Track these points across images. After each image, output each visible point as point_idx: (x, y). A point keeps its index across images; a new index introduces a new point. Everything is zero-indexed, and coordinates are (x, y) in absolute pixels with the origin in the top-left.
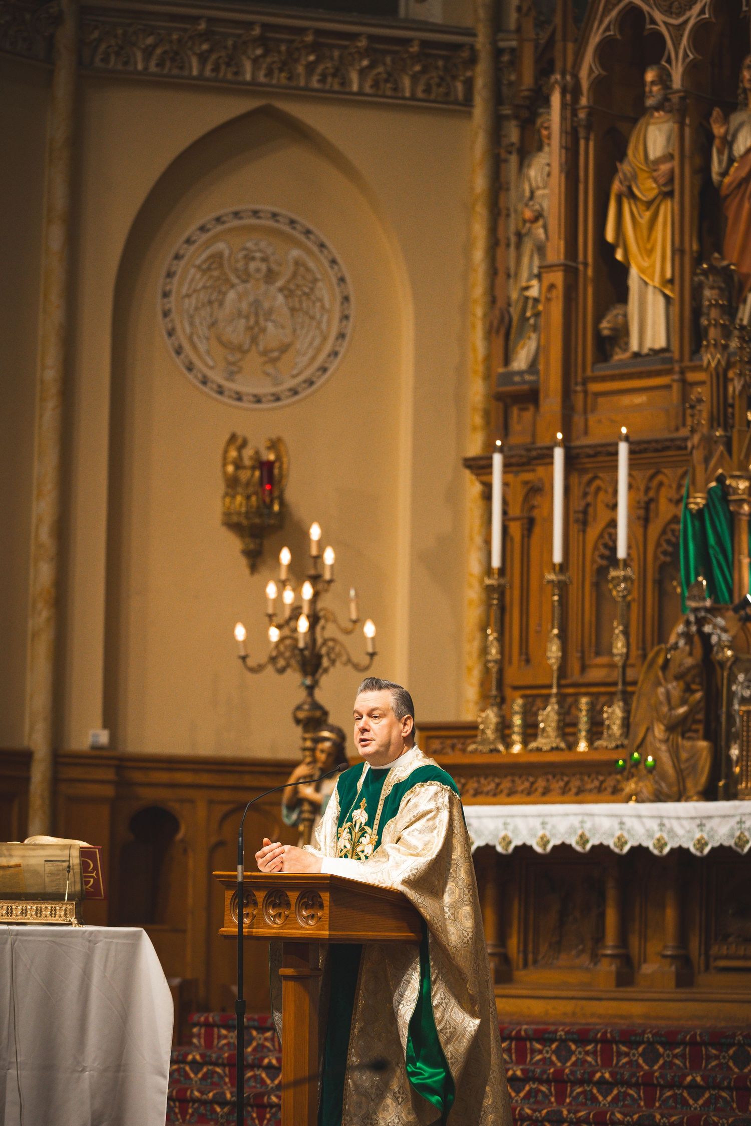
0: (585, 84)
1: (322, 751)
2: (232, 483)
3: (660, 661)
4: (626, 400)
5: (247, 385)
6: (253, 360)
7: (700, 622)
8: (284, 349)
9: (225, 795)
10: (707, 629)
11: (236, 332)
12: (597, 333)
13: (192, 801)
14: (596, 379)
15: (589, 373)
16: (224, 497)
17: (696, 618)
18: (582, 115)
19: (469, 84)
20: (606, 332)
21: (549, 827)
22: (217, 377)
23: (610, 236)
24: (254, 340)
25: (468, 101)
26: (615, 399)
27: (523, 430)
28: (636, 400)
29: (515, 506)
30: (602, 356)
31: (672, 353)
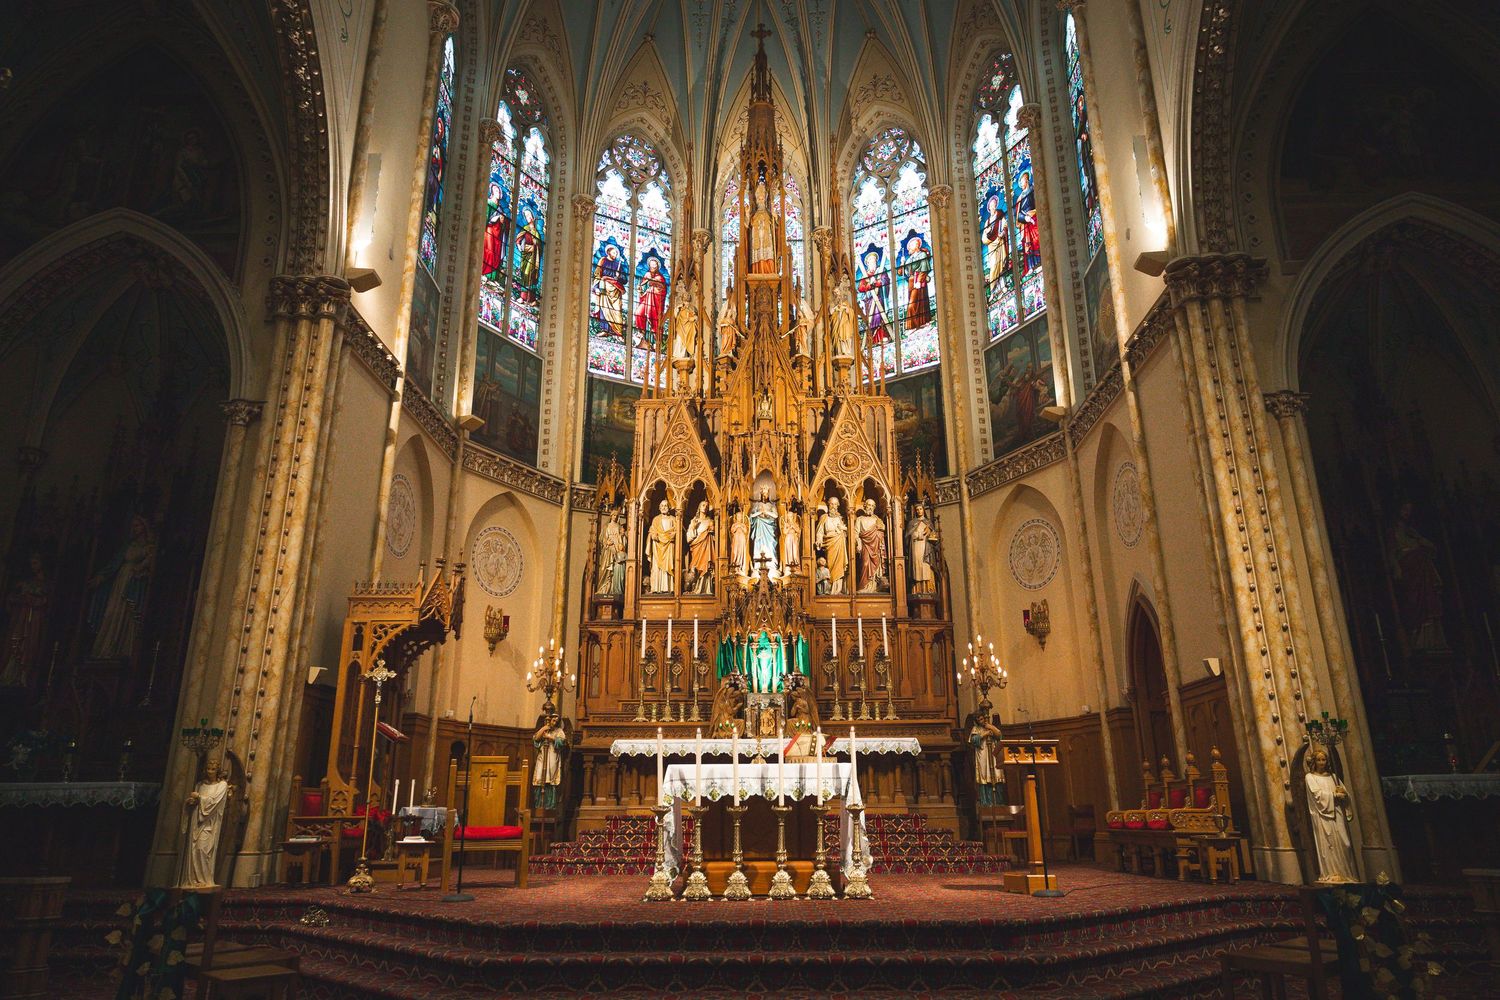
0: (642, 503)
1: (555, 721)
2: (489, 624)
3: (724, 693)
4: (654, 607)
5: (495, 588)
6: (496, 580)
8: (504, 577)
9: (480, 738)
11: (492, 569)
14: (642, 600)
15: (640, 597)
16: (485, 628)
18: (641, 512)
19: (562, 497)
20: (646, 585)
22: (486, 584)
23: (647, 552)
24: (497, 573)
25: (562, 503)
26: (650, 606)
27: (606, 614)
28: (658, 607)
29: (604, 639)
30: (643, 592)
31: (673, 593)
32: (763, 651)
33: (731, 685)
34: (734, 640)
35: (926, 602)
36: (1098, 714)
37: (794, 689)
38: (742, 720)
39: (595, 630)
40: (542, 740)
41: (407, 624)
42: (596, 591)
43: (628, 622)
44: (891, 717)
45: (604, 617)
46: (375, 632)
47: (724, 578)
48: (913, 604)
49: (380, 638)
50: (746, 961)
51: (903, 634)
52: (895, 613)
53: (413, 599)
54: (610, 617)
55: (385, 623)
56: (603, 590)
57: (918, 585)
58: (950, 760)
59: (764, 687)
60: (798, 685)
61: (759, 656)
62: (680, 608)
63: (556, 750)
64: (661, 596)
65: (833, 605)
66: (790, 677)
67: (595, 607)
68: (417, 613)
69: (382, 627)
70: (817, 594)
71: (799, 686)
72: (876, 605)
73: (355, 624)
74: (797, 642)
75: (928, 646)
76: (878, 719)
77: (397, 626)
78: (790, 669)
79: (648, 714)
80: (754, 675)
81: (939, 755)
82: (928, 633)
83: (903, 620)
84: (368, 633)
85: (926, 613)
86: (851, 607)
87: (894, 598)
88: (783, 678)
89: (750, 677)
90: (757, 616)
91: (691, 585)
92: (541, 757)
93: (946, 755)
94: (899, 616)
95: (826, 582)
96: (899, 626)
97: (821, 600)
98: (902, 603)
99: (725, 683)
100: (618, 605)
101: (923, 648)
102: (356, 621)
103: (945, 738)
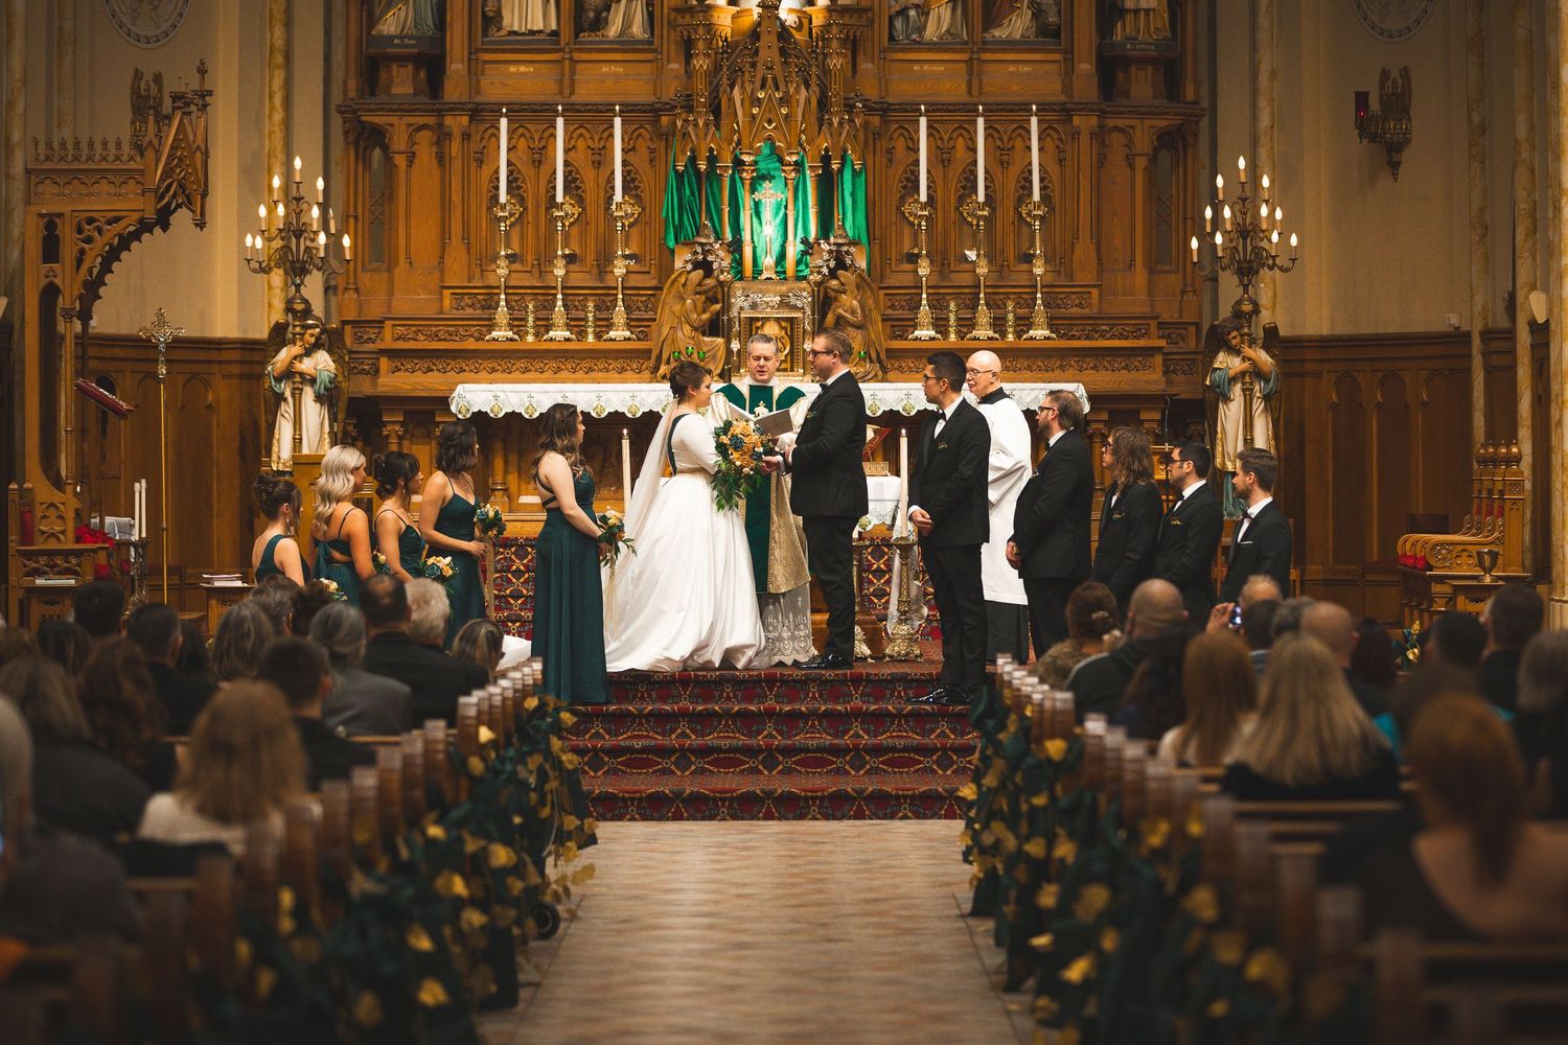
1: (312, 335)
3: (683, 280)
4: (512, 69)
5: (142, 29)
7: (705, 253)
9: (139, 366)
10: (710, 258)
12: (484, 13)
13: (122, 372)
14: (485, 51)
15: (479, 45)
17: (703, 249)
20: (491, 14)
21: (638, 399)
26: (503, 67)
27: (402, 83)
28: (523, 69)
29: (399, 142)
30: (485, 33)
31: (555, 33)
32: (766, 184)
33: (697, 265)
34: (703, 167)
35: (1142, 61)
36: (1468, 335)
37: (833, 274)
38: (720, 340)
39: (376, 120)
40: (288, 374)
41: (136, 216)
42: (372, 24)
43: (456, 108)
44: (1039, 333)
45: (394, 91)
46: (80, 230)
47: (677, 10)
48: (1111, 68)
49: (89, 240)
50: (759, 709)
51: (1085, 138)
52: (1067, 88)
53: (142, 172)
54: (410, 90)
55: (95, 215)
56: (389, 25)
57: (1129, 18)
58: (1160, 423)
59: (768, 261)
60: (841, 264)
61: (757, 196)
62: (573, 73)
63: (319, 398)
64: (528, 43)
65: (926, 67)
66: (825, 247)
67: (373, 64)
68: (151, 197)
69: (90, 221)
70: (891, 38)
71: (845, 268)
72: (1026, 69)
73: (41, 216)
74: (841, 171)
75: (1141, 163)
76: (1010, 337)
77: (117, 220)
78: (826, 226)
79: (517, 324)
80: (746, 236)
81: (1138, 412)
82: (1144, 135)
83: (1084, 108)
84: (66, 231)
85: (1142, 85)
86: (970, 74)
87: (1069, 53)
88: (809, 248)
89: (736, 246)
90: (753, 117)
91: (598, 14)
92: (287, 409)
93: (1151, 415)
94: (1076, 100)
95: (912, 13)
96: (1076, 120)
97: (900, 56)
98: (1085, 67)
99: (682, 259)
100: (431, 64)
101: (1131, 166)
102: (44, 211)
103: (1149, 379)
